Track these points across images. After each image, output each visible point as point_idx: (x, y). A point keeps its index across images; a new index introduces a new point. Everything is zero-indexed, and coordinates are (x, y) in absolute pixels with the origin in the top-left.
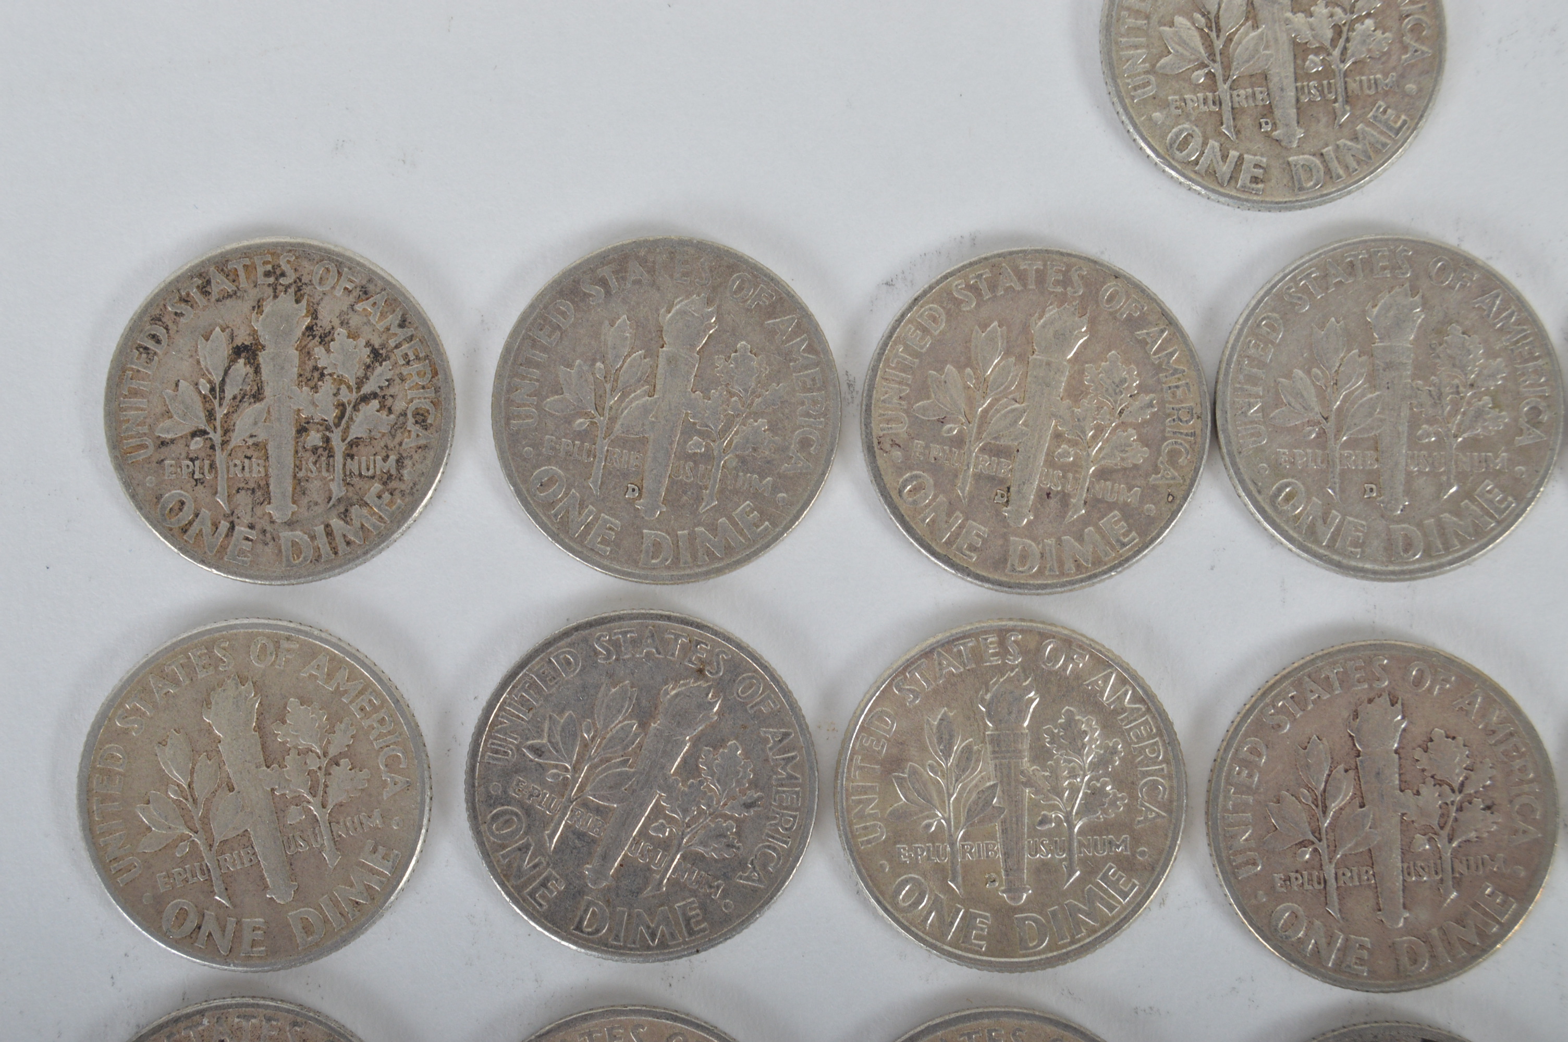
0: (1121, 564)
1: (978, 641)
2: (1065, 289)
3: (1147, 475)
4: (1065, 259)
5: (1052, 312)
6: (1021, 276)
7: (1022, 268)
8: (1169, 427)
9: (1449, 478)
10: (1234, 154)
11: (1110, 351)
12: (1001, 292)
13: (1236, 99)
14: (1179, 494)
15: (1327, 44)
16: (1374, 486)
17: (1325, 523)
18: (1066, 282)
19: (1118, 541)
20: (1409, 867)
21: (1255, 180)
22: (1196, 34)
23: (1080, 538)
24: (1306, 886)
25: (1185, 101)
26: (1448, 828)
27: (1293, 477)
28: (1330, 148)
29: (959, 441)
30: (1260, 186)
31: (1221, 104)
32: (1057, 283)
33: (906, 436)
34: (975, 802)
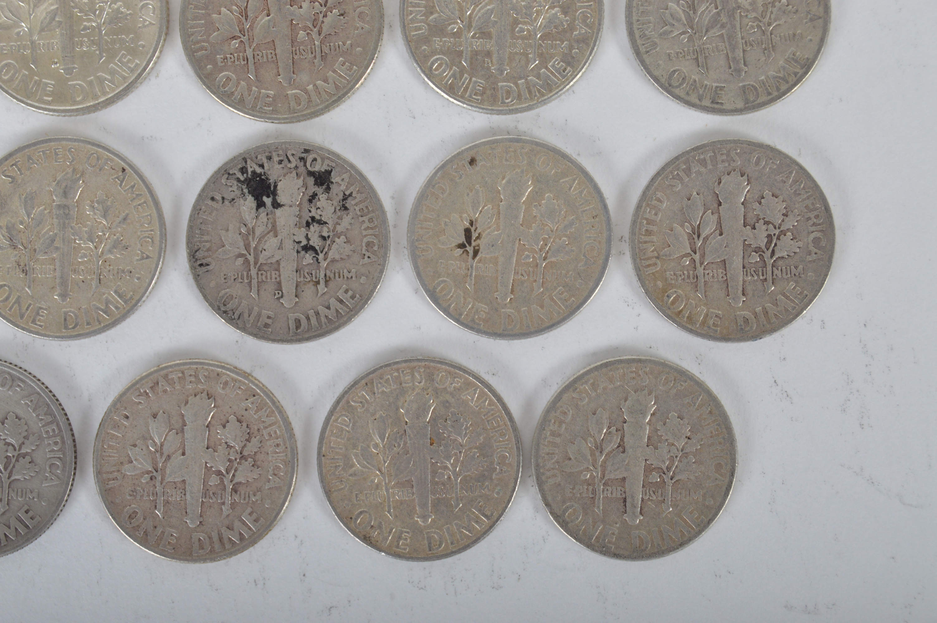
20: (296, 50)
24: (237, 63)
26: (318, 27)
34: (45, 18)
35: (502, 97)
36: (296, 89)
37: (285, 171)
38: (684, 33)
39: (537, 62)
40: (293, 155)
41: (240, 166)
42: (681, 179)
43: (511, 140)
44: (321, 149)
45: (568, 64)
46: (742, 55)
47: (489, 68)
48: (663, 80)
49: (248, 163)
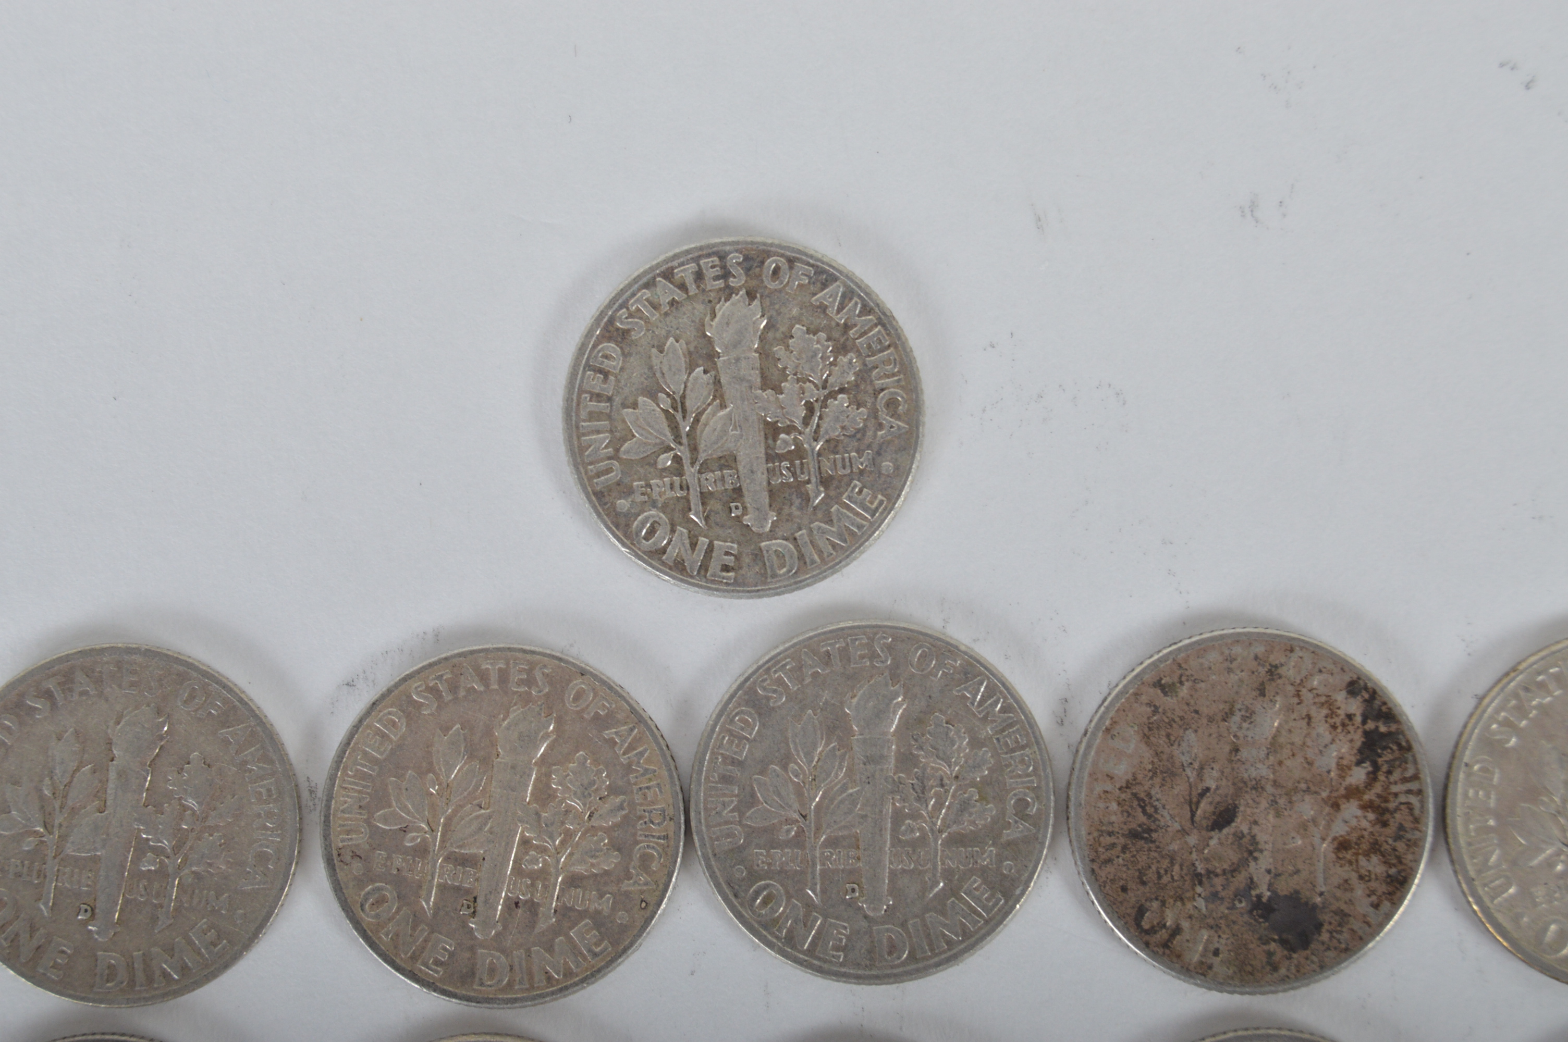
0: (593, 975)
2: (530, 688)
3: (619, 881)
4: (529, 657)
5: (516, 712)
6: (483, 677)
7: (483, 667)
8: (641, 830)
9: (934, 876)
10: (703, 541)
11: (578, 751)
12: (462, 693)
13: (704, 482)
14: (652, 900)
15: (798, 424)
16: (856, 886)
17: (805, 926)
18: (530, 682)
19: (590, 951)
21: (726, 568)
22: (663, 416)
23: (550, 949)
25: (650, 486)
27: (771, 879)
28: (804, 531)
29: (422, 851)
30: (731, 574)
31: (688, 489)
32: (521, 682)
33: (367, 847)
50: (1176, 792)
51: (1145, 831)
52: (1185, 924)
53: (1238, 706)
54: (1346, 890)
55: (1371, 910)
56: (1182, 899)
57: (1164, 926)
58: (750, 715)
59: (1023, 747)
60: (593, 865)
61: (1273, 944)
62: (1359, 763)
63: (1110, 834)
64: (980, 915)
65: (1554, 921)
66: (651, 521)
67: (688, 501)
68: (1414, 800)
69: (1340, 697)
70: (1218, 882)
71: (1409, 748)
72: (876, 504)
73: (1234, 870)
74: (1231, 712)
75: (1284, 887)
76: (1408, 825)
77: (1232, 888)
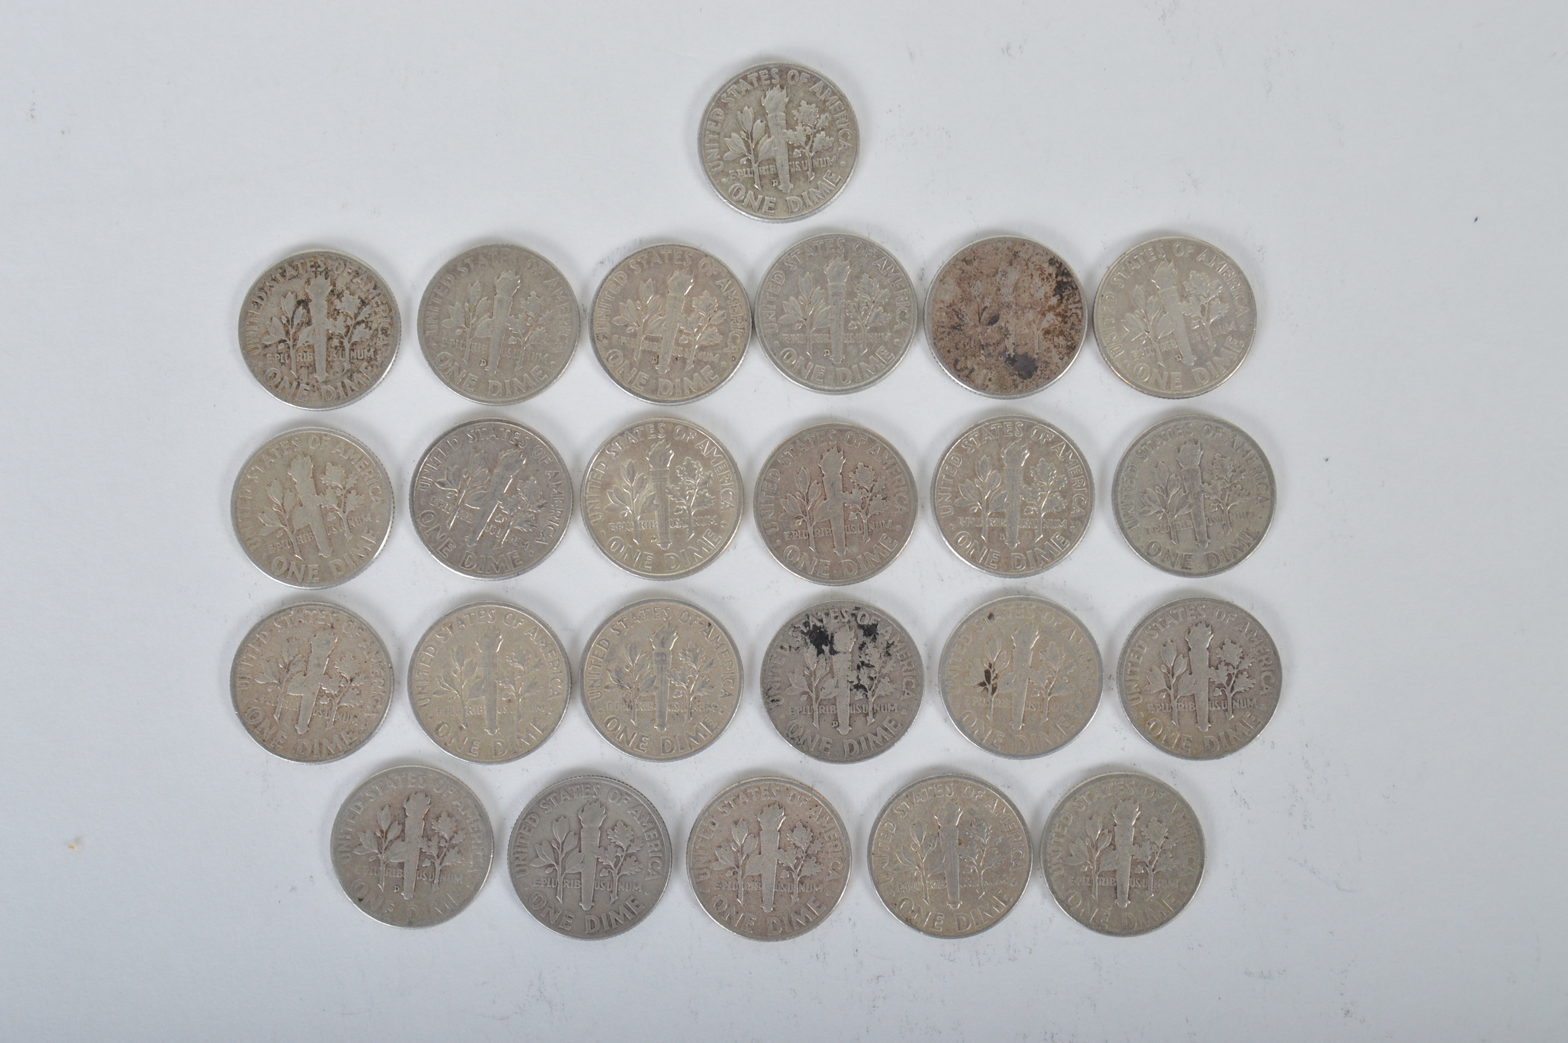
0: (711, 390)
1: (645, 427)
2: (682, 262)
3: (723, 348)
4: (682, 248)
5: (677, 273)
6: (662, 257)
7: (662, 253)
8: (732, 325)
9: (864, 346)
10: (760, 197)
11: (704, 291)
12: (652, 265)
13: (761, 171)
14: (737, 357)
15: (803, 144)
16: (828, 350)
17: (806, 368)
18: (683, 259)
19: (709, 379)
20: (847, 528)
21: (770, 209)
22: (742, 141)
23: (691, 378)
24: (800, 538)
25: (737, 173)
26: (865, 508)
27: (790, 347)
28: (805, 193)
29: (634, 335)
30: (773, 211)
31: (754, 174)
32: (679, 260)
33: (610, 333)
34: (645, 503)
35: (1014, 564)
36: (848, 559)
37: (840, 624)
38: (1159, 512)
39: (1042, 536)
40: (846, 612)
41: (804, 621)
42: (1158, 630)
43: (1021, 599)
44: (869, 606)
45: (1067, 537)
46: (1205, 529)
47: (1003, 542)
48: (1143, 550)
49: (810, 618)
50: (972, 308)
51: (958, 326)
52: (976, 367)
53: (1000, 270)
54: (1048, 352)
55: (1060, 360)
56: (975, 356)
57: (967, 368)
58: (781, 274)
59: (904, 288)
60: (711, 341)
61: (1015, 376)
62: (1054, 295)
63: (942, 327)
64: (884, 363)
65: (1142, 366)
66: (737, 188)
67: (754, 179)
68: (1079, 312)
69: (1046, 265)
70: (991, 348)
71: (1077, 288)
72: (838, 180)
73: (998, 343)
74: (997, 272)
75: (1020, 351)
76: (1076, 323)
77: (997, 351)
